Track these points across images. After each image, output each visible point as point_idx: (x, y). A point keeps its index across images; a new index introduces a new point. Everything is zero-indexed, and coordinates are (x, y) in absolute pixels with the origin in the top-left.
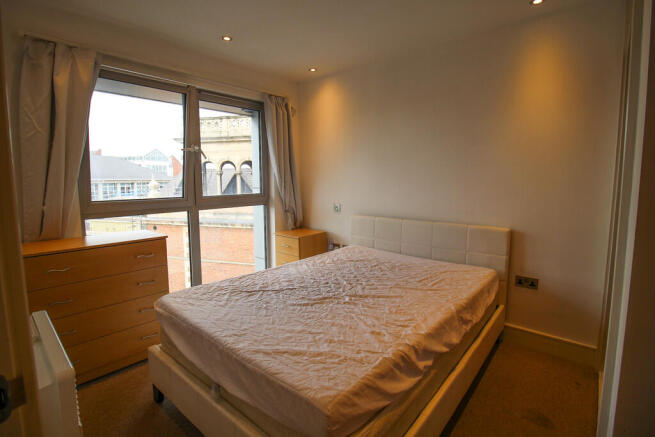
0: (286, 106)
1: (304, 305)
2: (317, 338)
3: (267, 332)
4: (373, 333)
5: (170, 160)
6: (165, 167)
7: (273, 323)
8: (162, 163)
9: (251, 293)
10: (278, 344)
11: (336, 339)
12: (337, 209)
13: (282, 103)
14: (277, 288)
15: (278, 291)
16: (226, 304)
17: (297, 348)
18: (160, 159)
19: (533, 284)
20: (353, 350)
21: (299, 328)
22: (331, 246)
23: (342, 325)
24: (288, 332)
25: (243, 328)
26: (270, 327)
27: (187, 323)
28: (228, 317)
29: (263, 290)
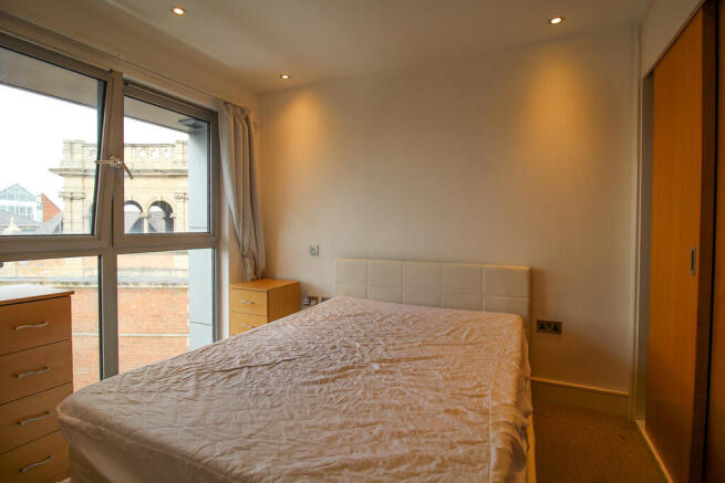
0: (247, 119)
1: (322, 382)
2: (375, 432)
3: (291, 435)
4: (447, 411)
5: (39, 199)
6: (30, 209)
7: (292, 417)
8: (26, 204)
9: (231, 373)
10: (321, 454)
11: (405, 430)
12: (314, 252)
13: (242, 116)
14: (268, 361)
15: (271, 365)
16: (197, 395)
17: (355, 456)
18: (23, 198)
19: (556, 328)
20: (442, 444)
21: (337, 420)
22: (306, 301)
23: (397, 406)
24: (325, 429)
25: (246, 432)
26: (291, 424)
27: (137, 438)
28: (211, 417)
29: (246, 365)
